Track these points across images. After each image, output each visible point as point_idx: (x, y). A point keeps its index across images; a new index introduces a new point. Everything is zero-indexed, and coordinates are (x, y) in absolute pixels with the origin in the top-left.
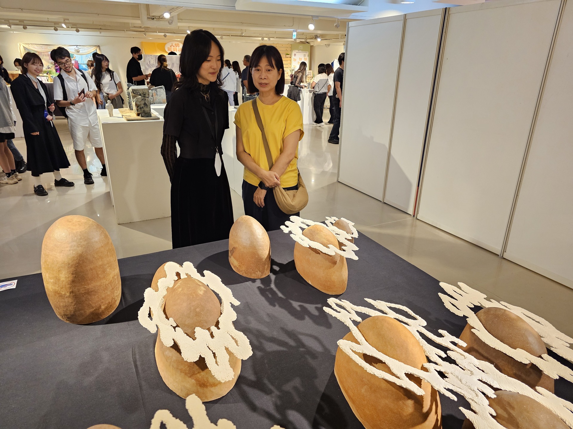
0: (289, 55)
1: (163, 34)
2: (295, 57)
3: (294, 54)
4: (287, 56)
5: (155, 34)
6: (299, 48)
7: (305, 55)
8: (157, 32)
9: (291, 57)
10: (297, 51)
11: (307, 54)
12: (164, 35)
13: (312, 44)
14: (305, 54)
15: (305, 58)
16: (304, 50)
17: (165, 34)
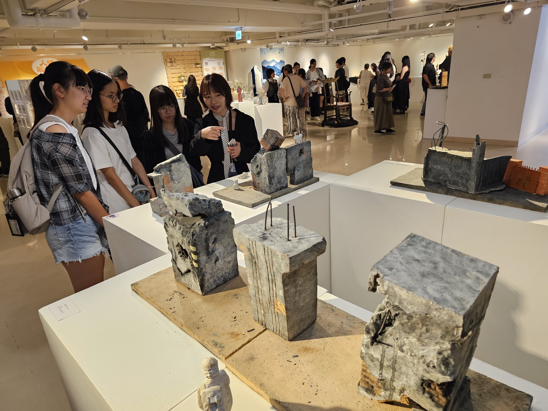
0: (199, 64)
1: (30, 47)
2: (207, 67)
3: (206, 63)
4: (198, 66)
5: (15, 47)
6: (211, 55)
7: (219, 63)
8: (18, 45)
9: (201, 67)
10: (208, 59)
11: (222, 61)
12: (32, 48)
13: (226, 49)
14: (219, 61)
15: (220, 66)
16: (216, 57)
17: (34, 47)
